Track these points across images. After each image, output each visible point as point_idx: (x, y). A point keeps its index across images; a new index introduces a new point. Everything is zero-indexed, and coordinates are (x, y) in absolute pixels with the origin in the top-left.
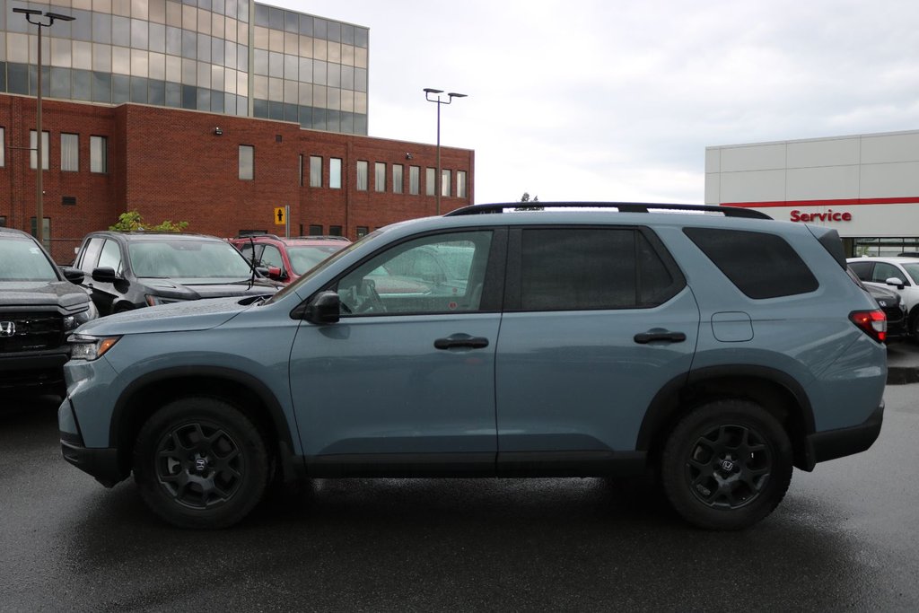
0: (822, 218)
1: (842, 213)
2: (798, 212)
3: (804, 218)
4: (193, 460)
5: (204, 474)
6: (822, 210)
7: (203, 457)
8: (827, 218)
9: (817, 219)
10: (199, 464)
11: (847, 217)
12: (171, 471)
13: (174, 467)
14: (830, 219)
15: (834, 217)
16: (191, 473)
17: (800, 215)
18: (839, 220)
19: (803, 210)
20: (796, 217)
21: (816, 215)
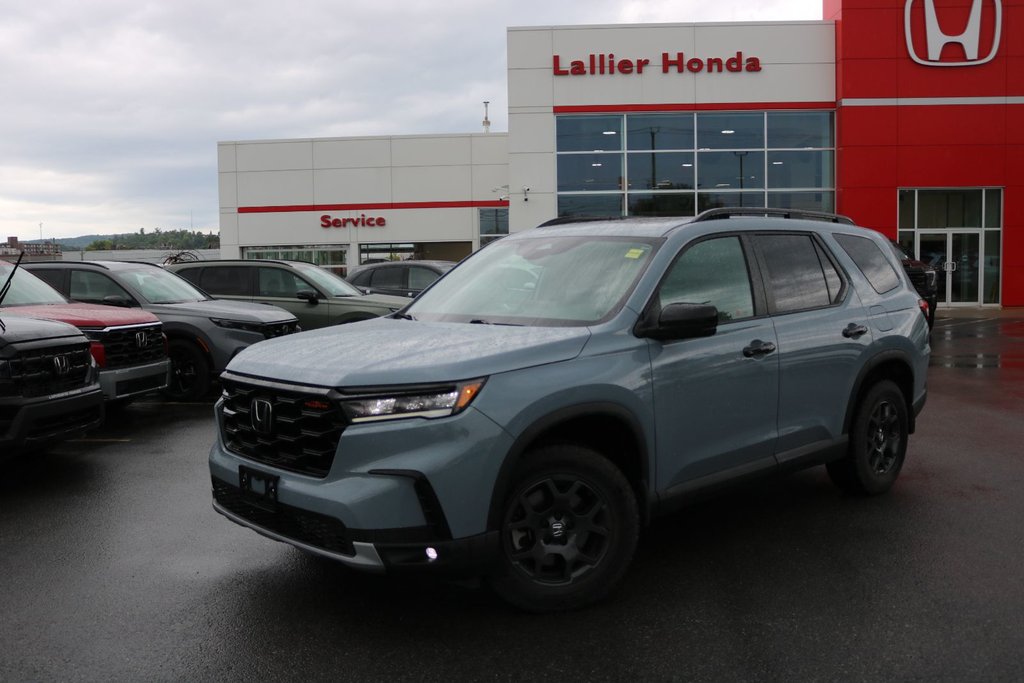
0: (355, 223)
1: (376, 218)
2: (329, 217)
3: (337, 223)
4: (548, 526)
5: (562, 541)
6: (355, 214)
7: (558, 520)
8: (360, 223)
9: (350, 225)
10: (556, 530)
11: (381, 222)
12: (518, 546)
13: (521, 542)
14: (363, 225)
15: (368, 223)
16: (547, 543)
17: (331, 220)
18: (373, 225)
19: (334, 215)
20: (327, 223)
21: (349, 220)
